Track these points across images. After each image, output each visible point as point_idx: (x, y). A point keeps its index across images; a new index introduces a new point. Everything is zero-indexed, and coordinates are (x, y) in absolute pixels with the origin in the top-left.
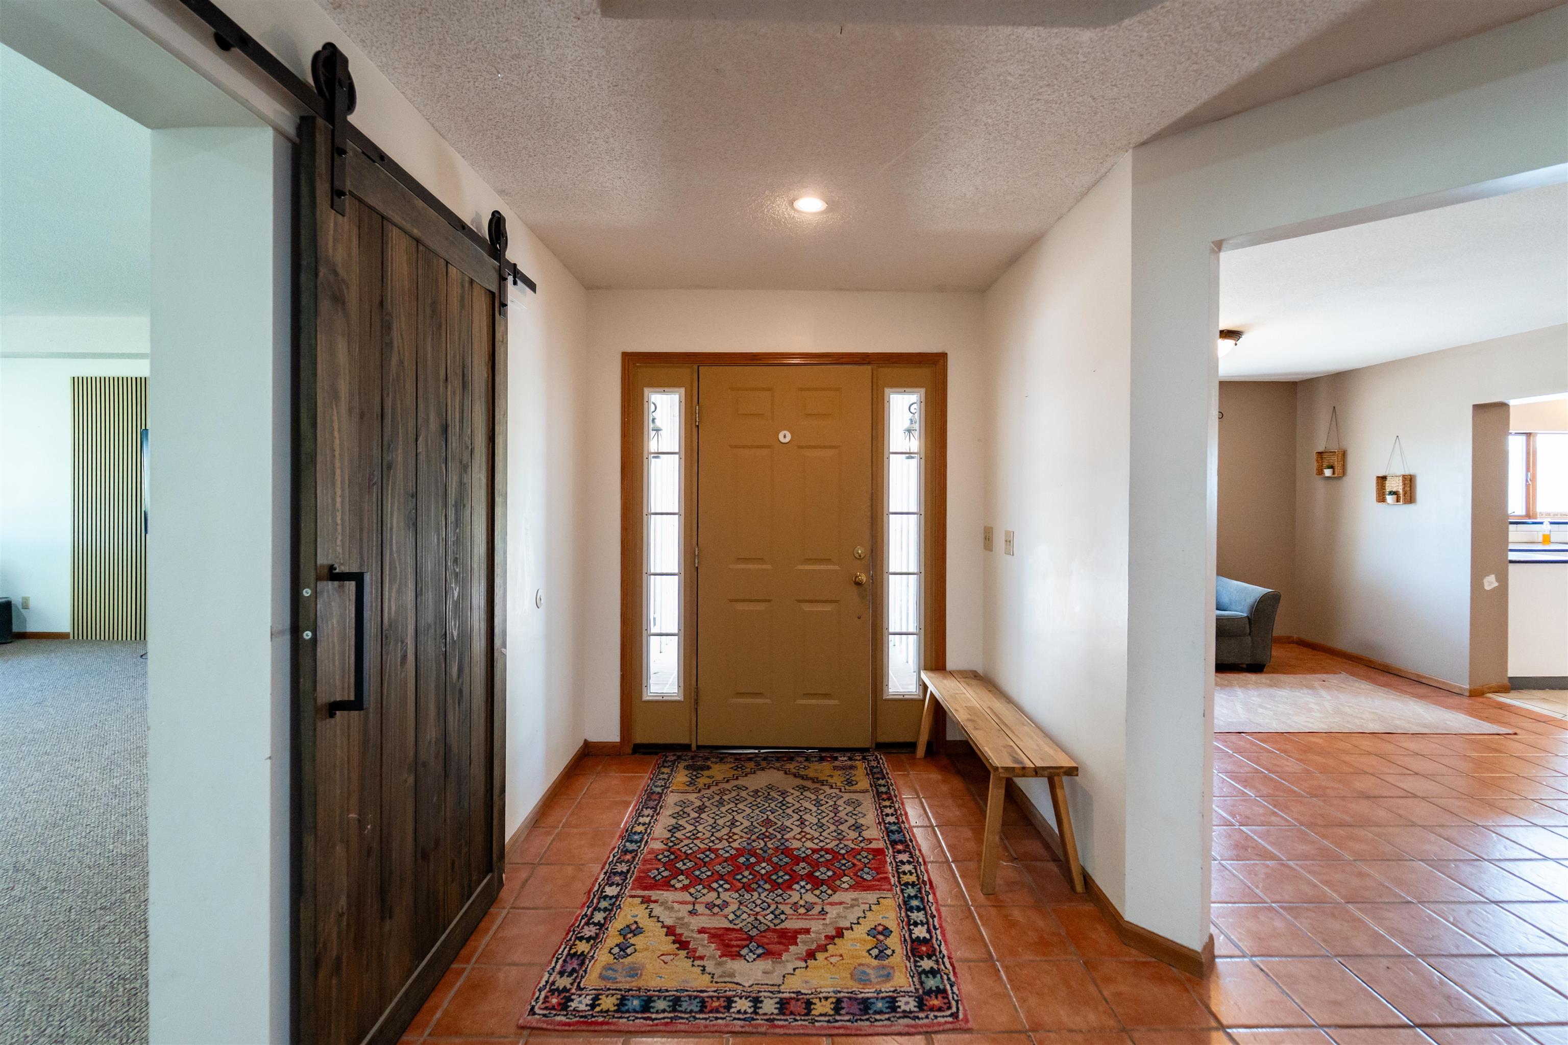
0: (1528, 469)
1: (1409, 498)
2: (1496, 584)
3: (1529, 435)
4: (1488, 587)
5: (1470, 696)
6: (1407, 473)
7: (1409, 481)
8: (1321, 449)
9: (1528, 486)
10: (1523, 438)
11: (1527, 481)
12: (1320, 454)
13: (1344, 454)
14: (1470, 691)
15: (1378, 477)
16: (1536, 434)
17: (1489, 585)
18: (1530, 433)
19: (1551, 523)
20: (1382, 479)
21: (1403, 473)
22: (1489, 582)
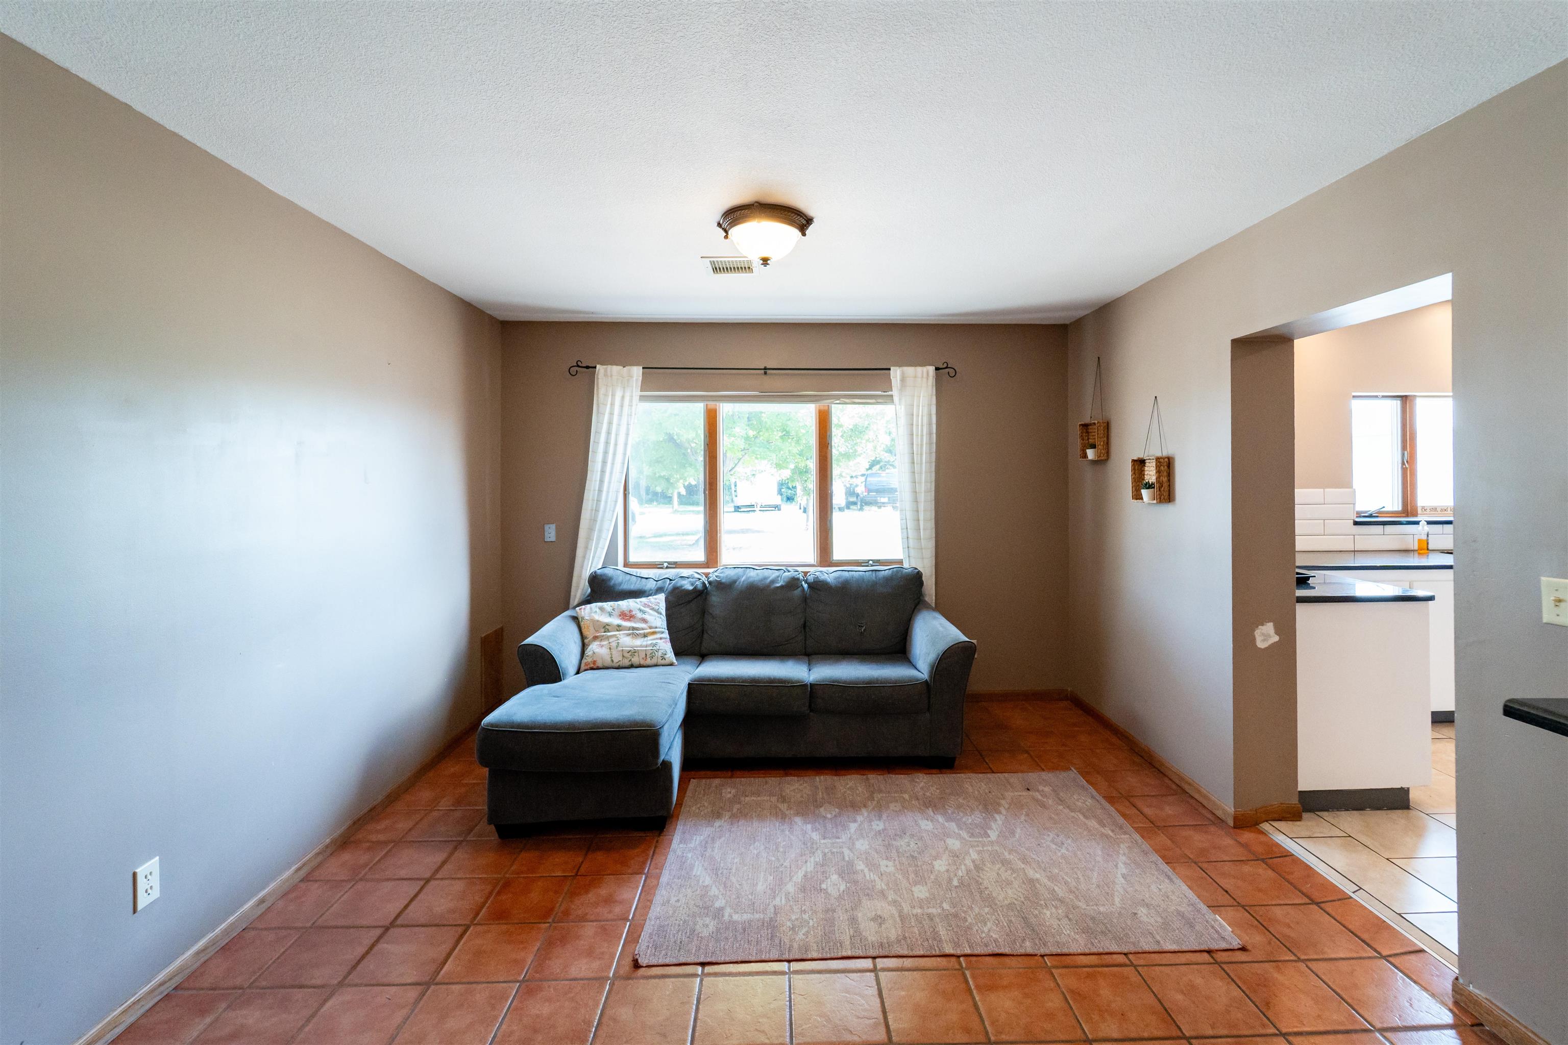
0: (1404, 448)
1: (1166, 494)
2: (1276, 638)
3: (1404, 399)
4: (1261, 644)
5: (1235, 827)
6: (1165, 454)
7: (1166, 465)
8: (1087, 420)
9: (1404, 471)
10: (1397, 403)
11: (1403, 463)
12: (1085, 426)
13: (1108, 426)
14: (1236, 819)
15: (1134, 461)
16: (1415, 396)
17: (1264, 640)
18: (1406, 396)
19: (1429, 523)
20: (1139, 464)
21: (1159, 454)
22: (1263, 634)
